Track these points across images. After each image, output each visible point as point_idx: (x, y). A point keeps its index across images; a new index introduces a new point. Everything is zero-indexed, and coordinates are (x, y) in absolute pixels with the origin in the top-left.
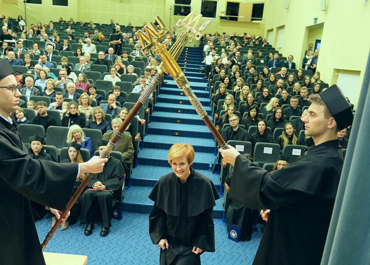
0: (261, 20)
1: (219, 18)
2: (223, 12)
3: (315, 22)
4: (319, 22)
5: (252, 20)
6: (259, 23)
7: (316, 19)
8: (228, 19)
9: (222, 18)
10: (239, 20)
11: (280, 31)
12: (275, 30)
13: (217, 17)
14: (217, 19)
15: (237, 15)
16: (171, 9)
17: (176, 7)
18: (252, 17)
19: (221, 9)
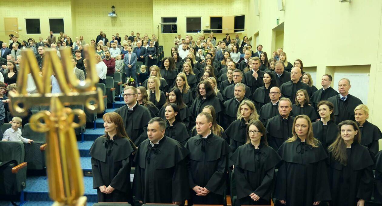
0: (244, 30)
1: (203, 32)
2: (207, 27)
4: (280, 22)
5: (235, 31)
6: (241, 34)
7: (278, 20)
9: (206, 31)
10: (223, 32)
11: (257, 39)
12: (253, 38)
15: (221, 28)
16: (158, 28)
17: (164, 26)
18: (235, 28)
19: (206, 24)
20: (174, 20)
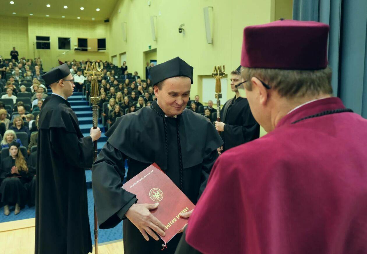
0: (105, 50)
1: (74, 50)
2: (75, 46)
3: (150, 48)
4: (152, 48)
5: (99, 50)
6: (103, 52)
7: (150, 47)
8: (81, 50)
9: (76, 49)
10: (89, 50)
11: (123, 56)
12: (118, 56)
13: (73, 49)
14: (72, 51)
15: (87, 47)
16: (33, 45)
17: (37, 43)
18: (98, 48)
19: (74, 44)
20: (48, 38)
